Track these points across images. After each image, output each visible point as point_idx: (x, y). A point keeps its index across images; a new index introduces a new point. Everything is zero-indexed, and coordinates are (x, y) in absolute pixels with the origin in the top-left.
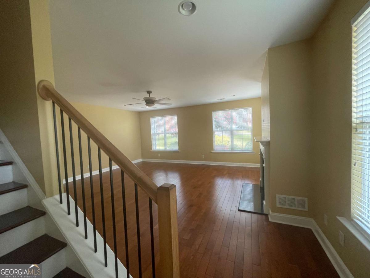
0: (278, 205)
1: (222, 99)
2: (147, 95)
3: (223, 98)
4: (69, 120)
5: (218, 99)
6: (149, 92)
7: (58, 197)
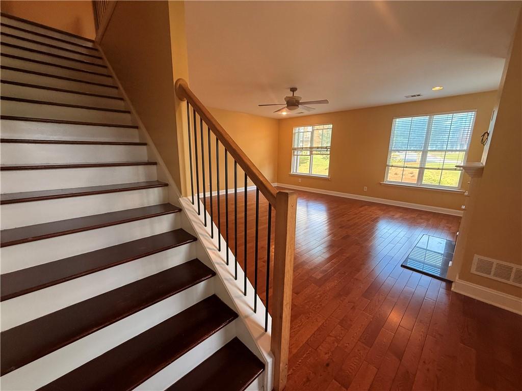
0: (473, 270)
1: (415, 96)
2: (290, 94)
3: (418, 94)
5: (407, 97)
6: (293, 90)
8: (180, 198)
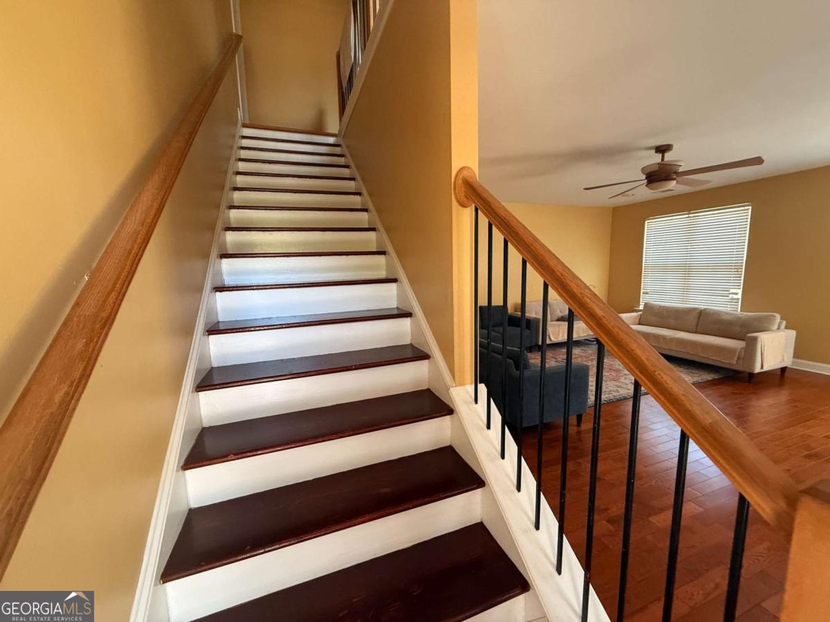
4: (505, 243)
6: (664, 150)
7: (471, 388)
8: (451, 389)
